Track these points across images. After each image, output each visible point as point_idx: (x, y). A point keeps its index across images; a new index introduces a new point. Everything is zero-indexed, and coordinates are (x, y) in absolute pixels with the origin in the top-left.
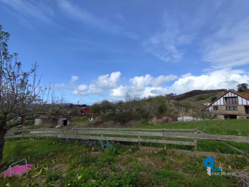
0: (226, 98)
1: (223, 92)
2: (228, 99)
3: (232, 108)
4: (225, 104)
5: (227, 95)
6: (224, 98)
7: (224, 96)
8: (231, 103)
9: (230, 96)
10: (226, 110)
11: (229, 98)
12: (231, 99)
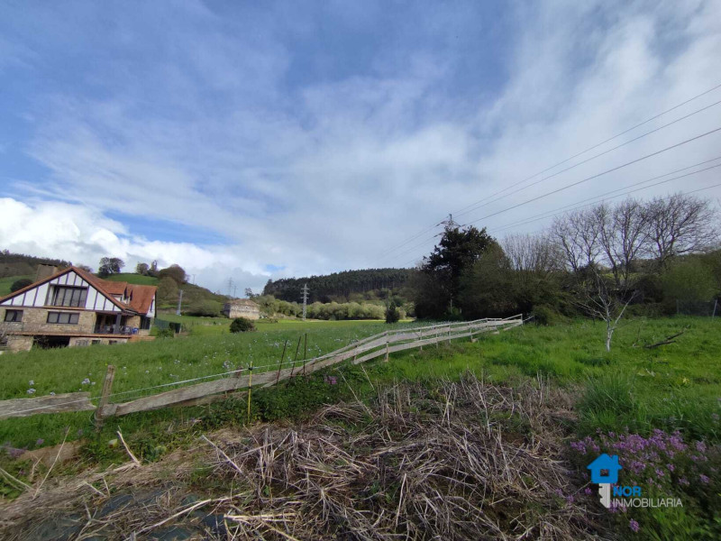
0: (57, 288)
1: (55, 269)
2: (62, 291)
3: (64, 319)
4: (49, 304)
5: (62, 281)
6: (51, 285)
7: (54, 282)
8: (66, 304)
9: (70, 283)
10: (48, 321)
11: (66, 287)
12: (69, 292)
